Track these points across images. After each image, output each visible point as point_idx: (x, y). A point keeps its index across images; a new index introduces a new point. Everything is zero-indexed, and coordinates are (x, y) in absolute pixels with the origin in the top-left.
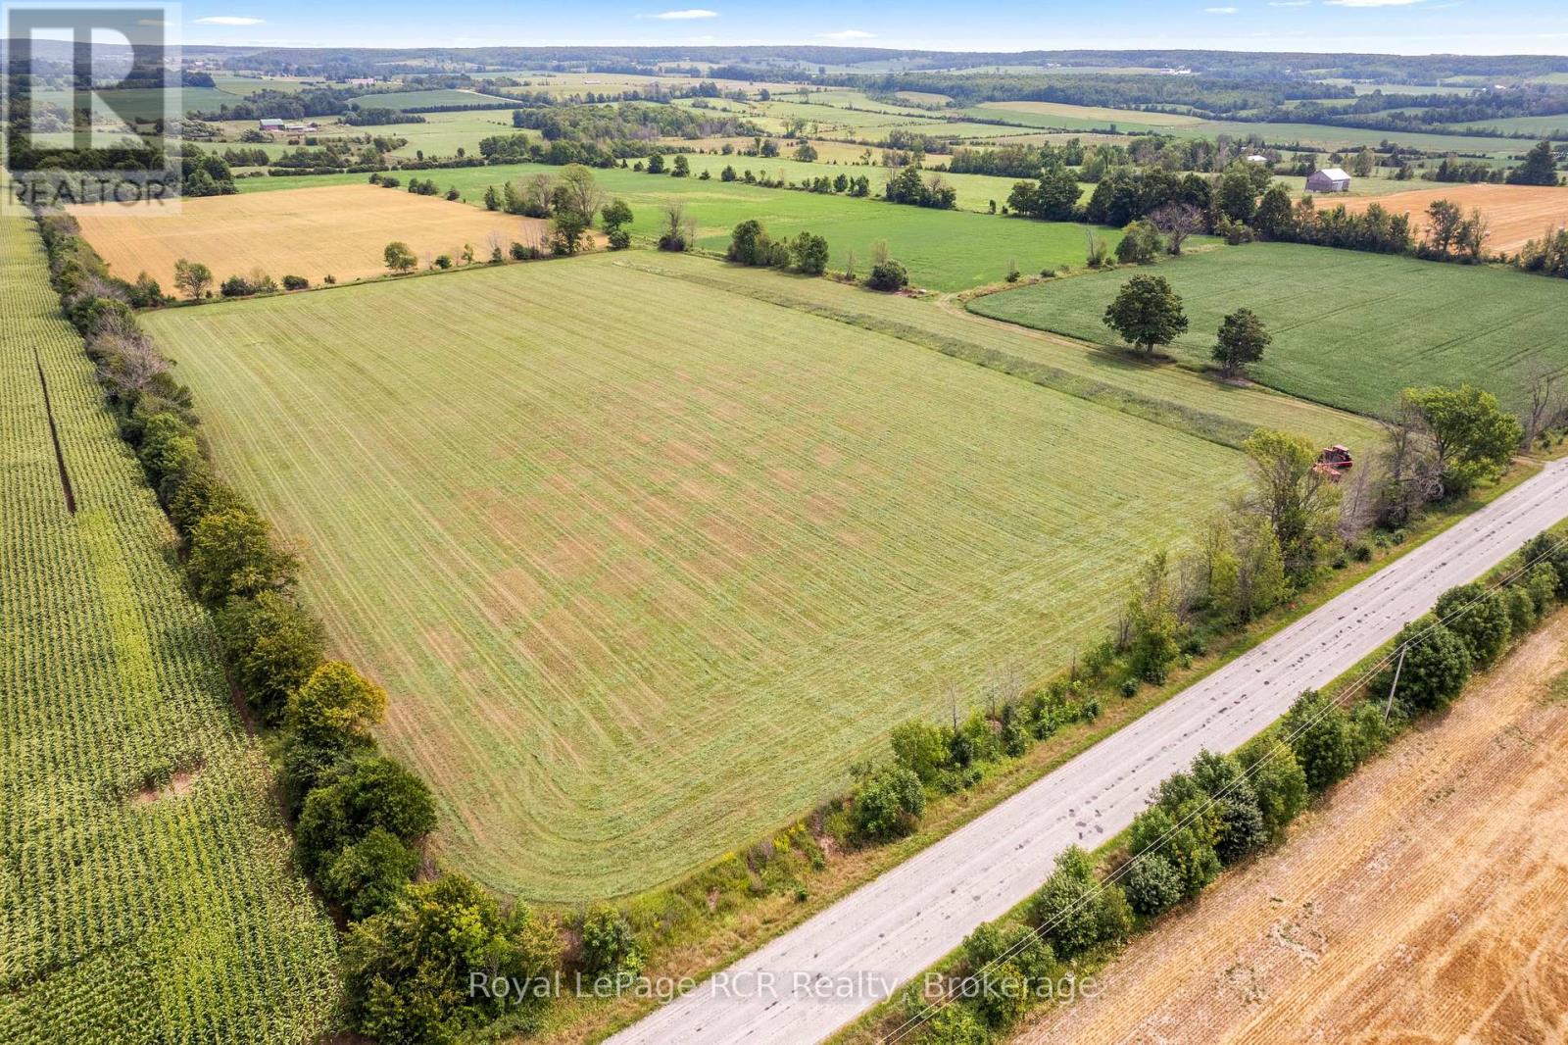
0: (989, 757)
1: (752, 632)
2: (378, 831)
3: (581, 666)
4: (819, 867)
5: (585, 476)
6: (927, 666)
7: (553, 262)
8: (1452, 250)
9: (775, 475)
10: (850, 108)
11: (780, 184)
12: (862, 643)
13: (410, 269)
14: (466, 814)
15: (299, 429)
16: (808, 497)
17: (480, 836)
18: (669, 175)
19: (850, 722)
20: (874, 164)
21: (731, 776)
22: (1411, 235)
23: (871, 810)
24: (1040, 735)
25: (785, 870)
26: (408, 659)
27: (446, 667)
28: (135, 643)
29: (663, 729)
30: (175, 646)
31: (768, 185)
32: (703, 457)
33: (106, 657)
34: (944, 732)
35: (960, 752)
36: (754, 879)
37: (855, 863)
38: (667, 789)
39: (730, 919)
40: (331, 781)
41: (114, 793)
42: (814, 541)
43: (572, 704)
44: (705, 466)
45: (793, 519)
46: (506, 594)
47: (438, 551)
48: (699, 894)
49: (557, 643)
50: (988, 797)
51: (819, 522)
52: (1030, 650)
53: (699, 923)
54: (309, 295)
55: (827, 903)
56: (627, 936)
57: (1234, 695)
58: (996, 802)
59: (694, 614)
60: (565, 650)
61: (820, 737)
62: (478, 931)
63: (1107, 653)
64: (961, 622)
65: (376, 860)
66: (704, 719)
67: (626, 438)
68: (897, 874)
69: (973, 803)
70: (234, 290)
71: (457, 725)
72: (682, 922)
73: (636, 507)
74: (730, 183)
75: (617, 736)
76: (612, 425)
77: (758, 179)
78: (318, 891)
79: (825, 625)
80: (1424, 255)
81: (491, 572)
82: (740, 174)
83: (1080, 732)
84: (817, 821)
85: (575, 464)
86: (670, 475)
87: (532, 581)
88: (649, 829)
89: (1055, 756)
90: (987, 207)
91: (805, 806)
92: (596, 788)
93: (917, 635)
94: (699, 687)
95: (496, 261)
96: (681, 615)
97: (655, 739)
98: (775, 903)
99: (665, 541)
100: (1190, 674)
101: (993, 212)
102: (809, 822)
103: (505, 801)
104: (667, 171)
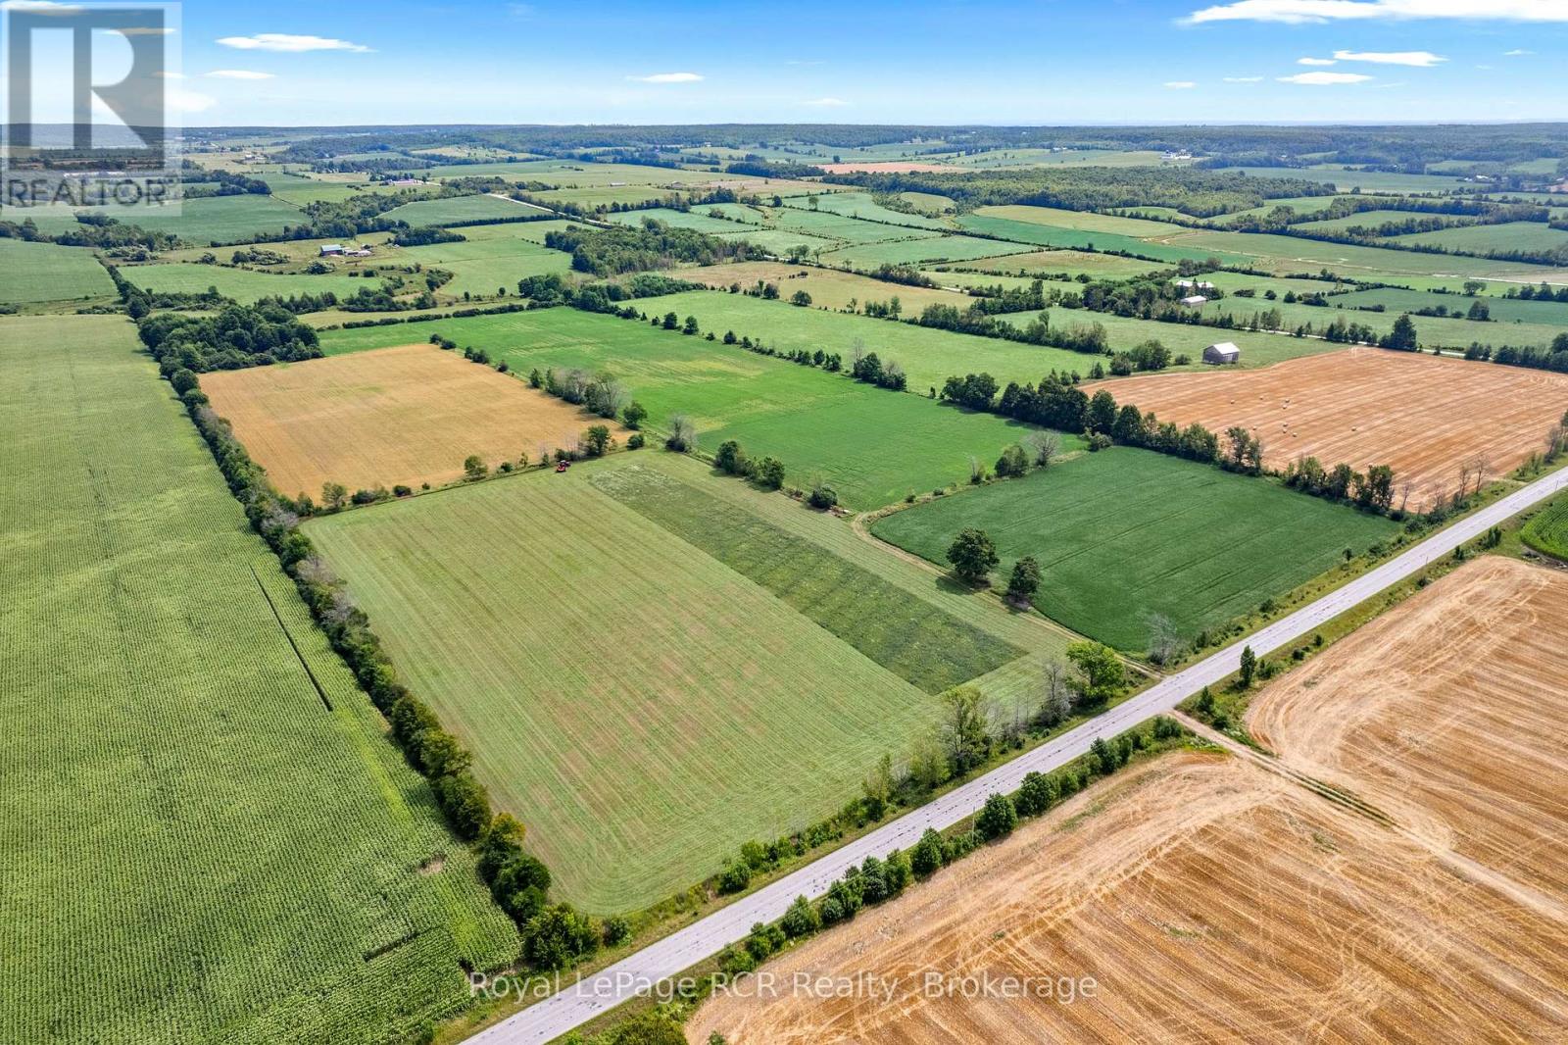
0: (787, 856)
1: (692, 790)
2: (531, 886)
3: (609, 808)
4: (705, 902)
5: (611, 684)
6: (773, 810)
7: (586, 463)
8: (1245, 462)
9: (719, 685)
10: (855, 218)
11: (771, 352)
12: (745, 796)
13: (483, 475)
14: (561, 880)
15: (437, 641)
16: (735, 702)
17: (568, 889)
18: (681, 332)
19: (731, 838)
20: (858, 313)
21: (674, 863)
22: (1219, 448)
23: (727, 879)
24: (813, 846)
25: (691, 902)
26: (526, 804)
27: (545, 808)
28: (393, 794)
29: (645, 840)
30: (414, 798)
31: (762, 351)
32: (679, 670)
33: (383, 803)
34: (766, 846)
35: (773, 854)
36: (678, 907)
37: (720, 901)
38: (646, 869)
39: (667, 922)
40: (507, 866)
41: (411, 869)
42: (733, 733)
43: (605, 828)
44: (679, 678)
45: (724, 718)
46: (571, 766)
47: (533, 737)
48: (656, 912)
49: (597, 795)
50: (782, 874)
51: (737, 719)
52: (826, 802)
53: (655, 923)
54: (413, 501)
55: (705, 916)
56: (627, 927)
57: (910, 827)
58: (783, 877)
59: (666, 779)
60: (602, 800)
61: (715, 845)
62: (573, 923)
63: (855, 806)
64: (796, 785)
65: (531, 897)
66: (665, 836)
67: (635, 654)
68: (735, 905)
69: (774, 877)
70: (360, 500)
71: (553, 839)
72: (649, 923)
73: (639, 708)
74: (731, 346)
75: (625, 844)
76: (627, 644)
77: (754, 345)
78: (506, 911)
79: (729, 786)
80: (1227, 467)
81: (562, 752)
82: (739, 338)
83: (834, 844)
84: (706, 885)
85: (605, 674)
86: (659, 683)
87: (584, 758)
88: (638, 886)
89: (816, 856)
90: (929, 393)
91: (703, 877)
92: (615, 869)
93: (773, 793)
94: (664, 820)
95: (544, 465)
96: (659, 780)
97: (642, 845)
98: (687, 915)
99: (654, 732)
100: (895, 816)
101: (933, 396)
102: (704, 884)
103: (577, 874)
104: (679, 328)
